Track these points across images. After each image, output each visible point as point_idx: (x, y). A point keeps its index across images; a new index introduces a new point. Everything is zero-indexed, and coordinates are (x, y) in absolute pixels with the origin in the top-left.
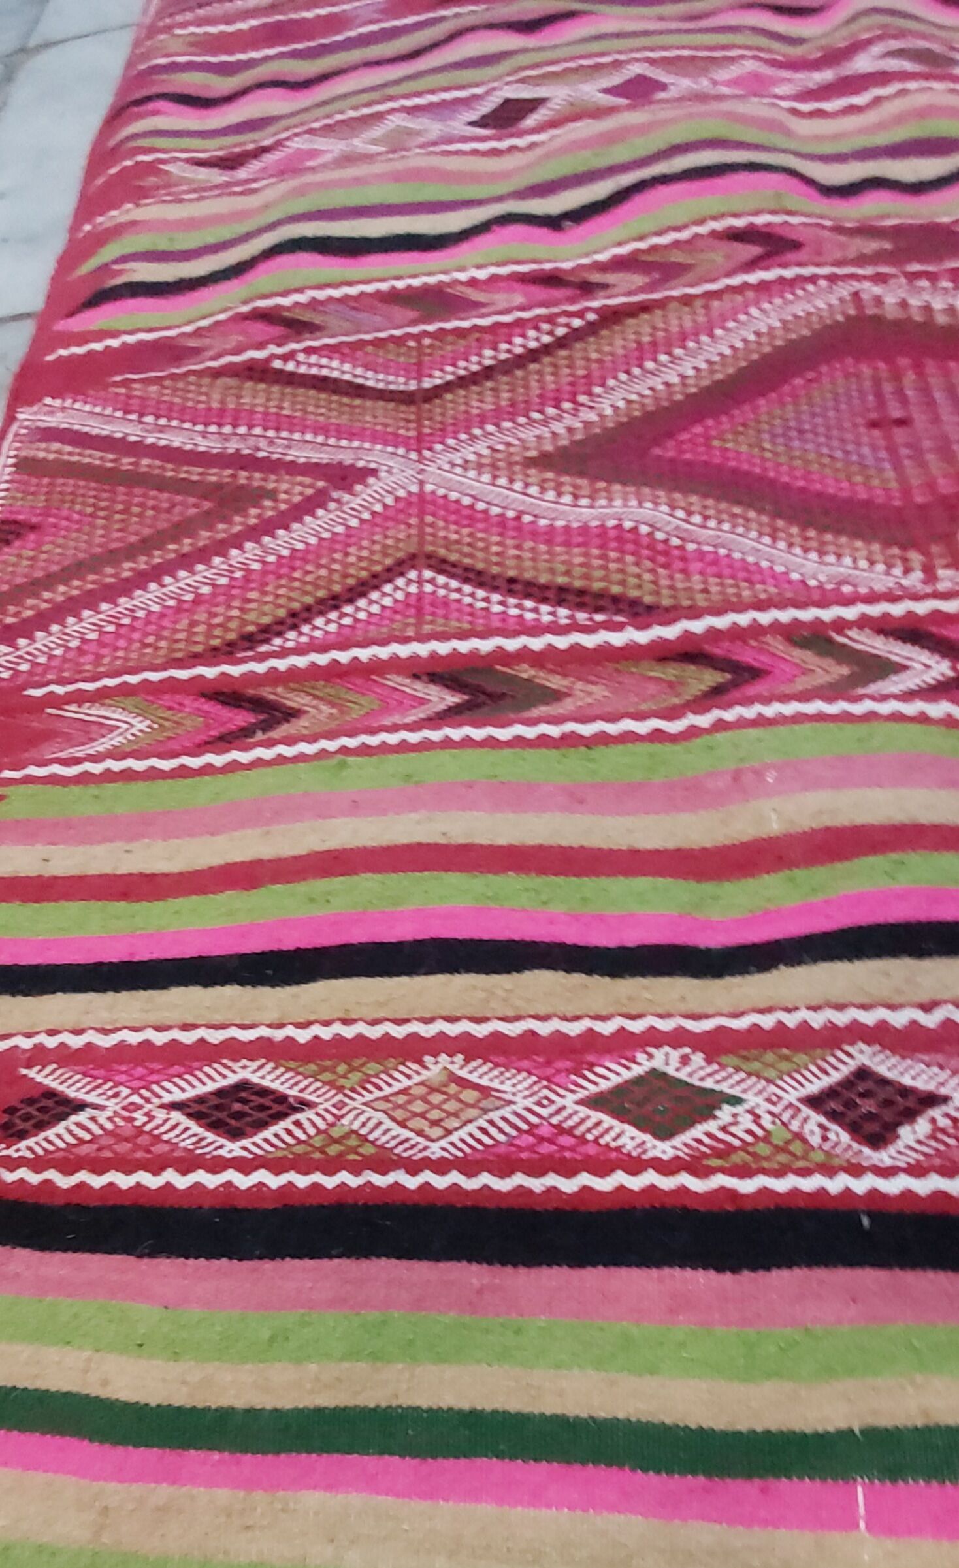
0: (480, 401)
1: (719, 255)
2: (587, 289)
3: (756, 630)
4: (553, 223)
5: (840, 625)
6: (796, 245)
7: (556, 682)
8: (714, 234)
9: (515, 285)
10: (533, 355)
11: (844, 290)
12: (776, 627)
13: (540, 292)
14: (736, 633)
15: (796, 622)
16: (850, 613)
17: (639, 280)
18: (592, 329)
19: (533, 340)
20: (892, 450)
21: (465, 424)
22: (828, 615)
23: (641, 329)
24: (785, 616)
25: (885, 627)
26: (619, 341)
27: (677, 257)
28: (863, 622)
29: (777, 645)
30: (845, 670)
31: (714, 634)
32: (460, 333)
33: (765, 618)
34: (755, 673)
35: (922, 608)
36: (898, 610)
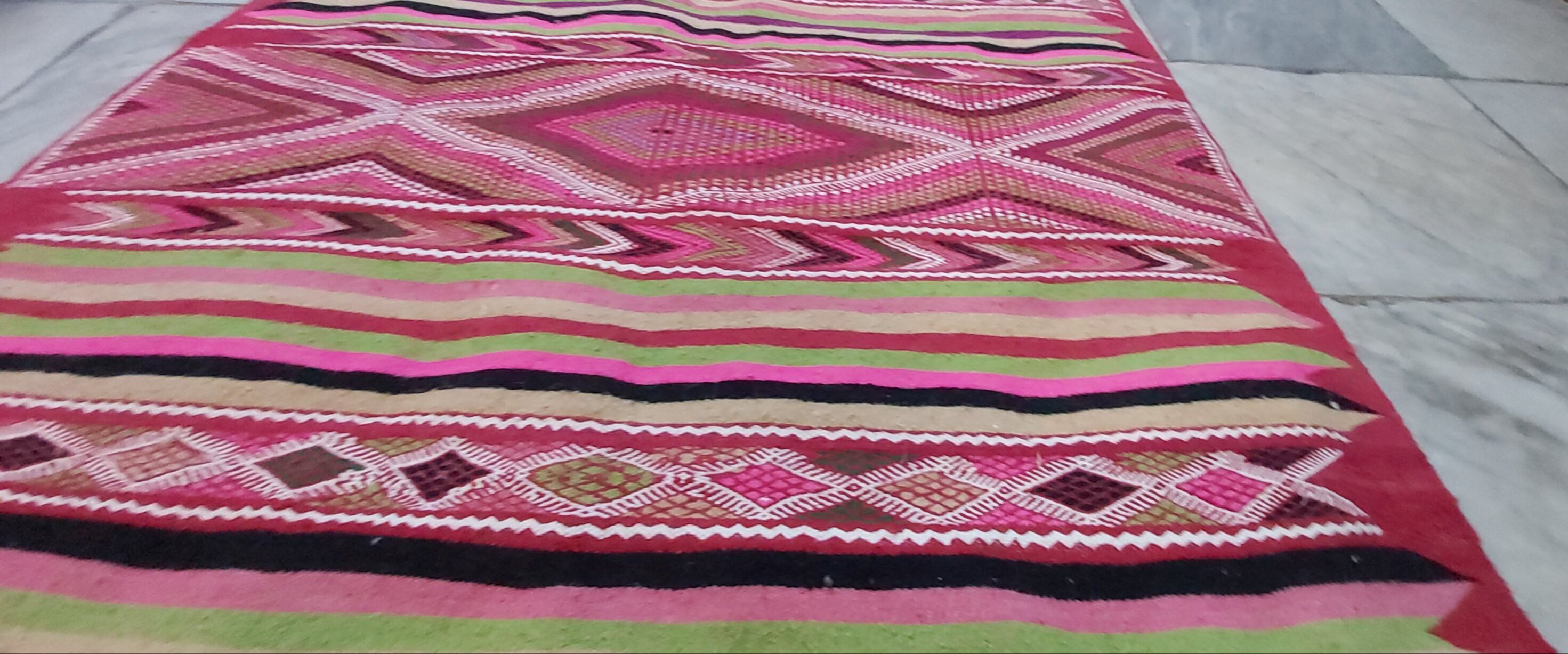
0: (457, 88)
1: (621, 48)
2: (551, 49)
3: (533, 214)
4: (551, 19)
5: (582, 218)
6: (659, 50)
7: (408, 226)
8: (622, 39)
9: (515, 42)
10: (501, 73)
11: (672, 72)
12: (545, 215)
13: (524, 47)
14: (522, 215)
15: (557, 213)
16: (588, 213)
17: (579, 51)
18: (538, 67)
19: (506, 66)
20: (657, 143)
21: (442, 98)
22: (576, 212)
23: (562, 72)
24: (551, 209)
25: (604, 222)
26: (548, 75)
27: (601, 45)
28: (593, 218)
29: (542, 222)
30: (576, 240)
31: (508, 214)
32: (468, 57)
33: (540, 209)
34: (525, 235)
35: (625, 215)
36: (613, 214)
